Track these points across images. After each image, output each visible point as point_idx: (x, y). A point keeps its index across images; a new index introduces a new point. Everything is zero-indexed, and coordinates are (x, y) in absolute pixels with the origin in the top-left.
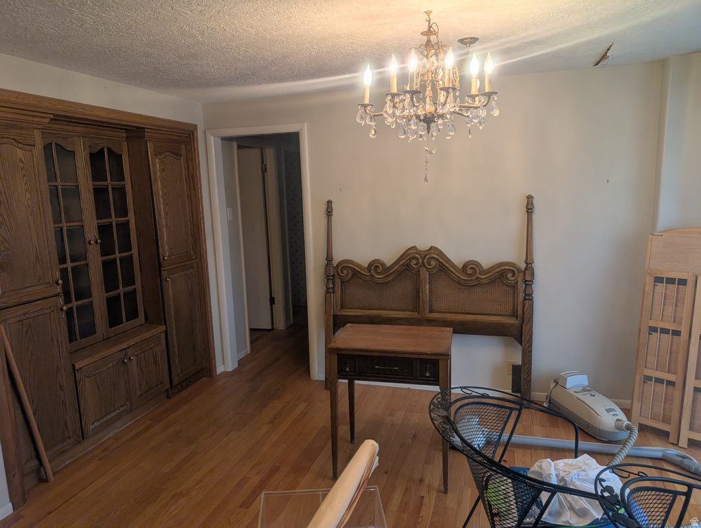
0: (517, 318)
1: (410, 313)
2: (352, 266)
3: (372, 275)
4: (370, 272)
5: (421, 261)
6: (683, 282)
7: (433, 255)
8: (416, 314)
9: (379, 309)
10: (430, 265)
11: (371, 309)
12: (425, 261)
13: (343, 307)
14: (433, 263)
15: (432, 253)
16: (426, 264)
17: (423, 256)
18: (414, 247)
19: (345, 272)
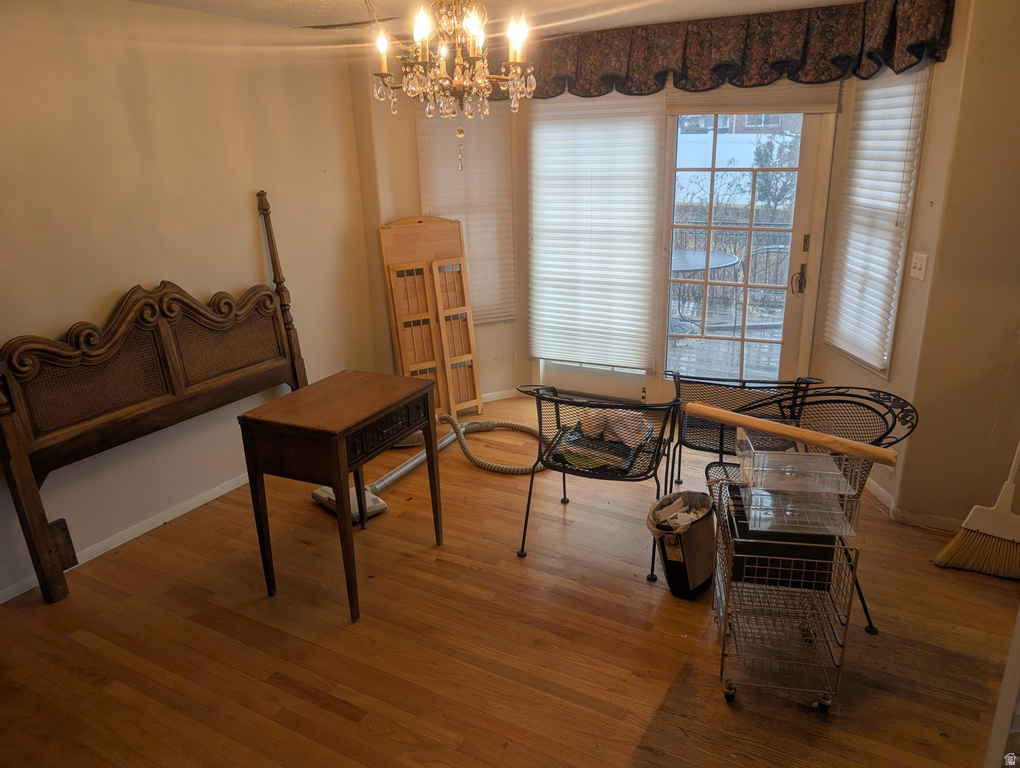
0: (285, 356)
1: (160, 398)
2: (37, 346)
3: (84, 354)
4: (78, 347)
5: (157, 308)
6: (420, 272)
7: (173, 295)
8: (169, 397)
9: (107, 412)
10: (172, 311)
11: (94, 417)
12: (165, 307)
13: (38, 433)
14: (176, 307)
15: (171, 293)
16: (167, 312)
17: (157, 299)
18: (138, 288)
19: (29, 361)
